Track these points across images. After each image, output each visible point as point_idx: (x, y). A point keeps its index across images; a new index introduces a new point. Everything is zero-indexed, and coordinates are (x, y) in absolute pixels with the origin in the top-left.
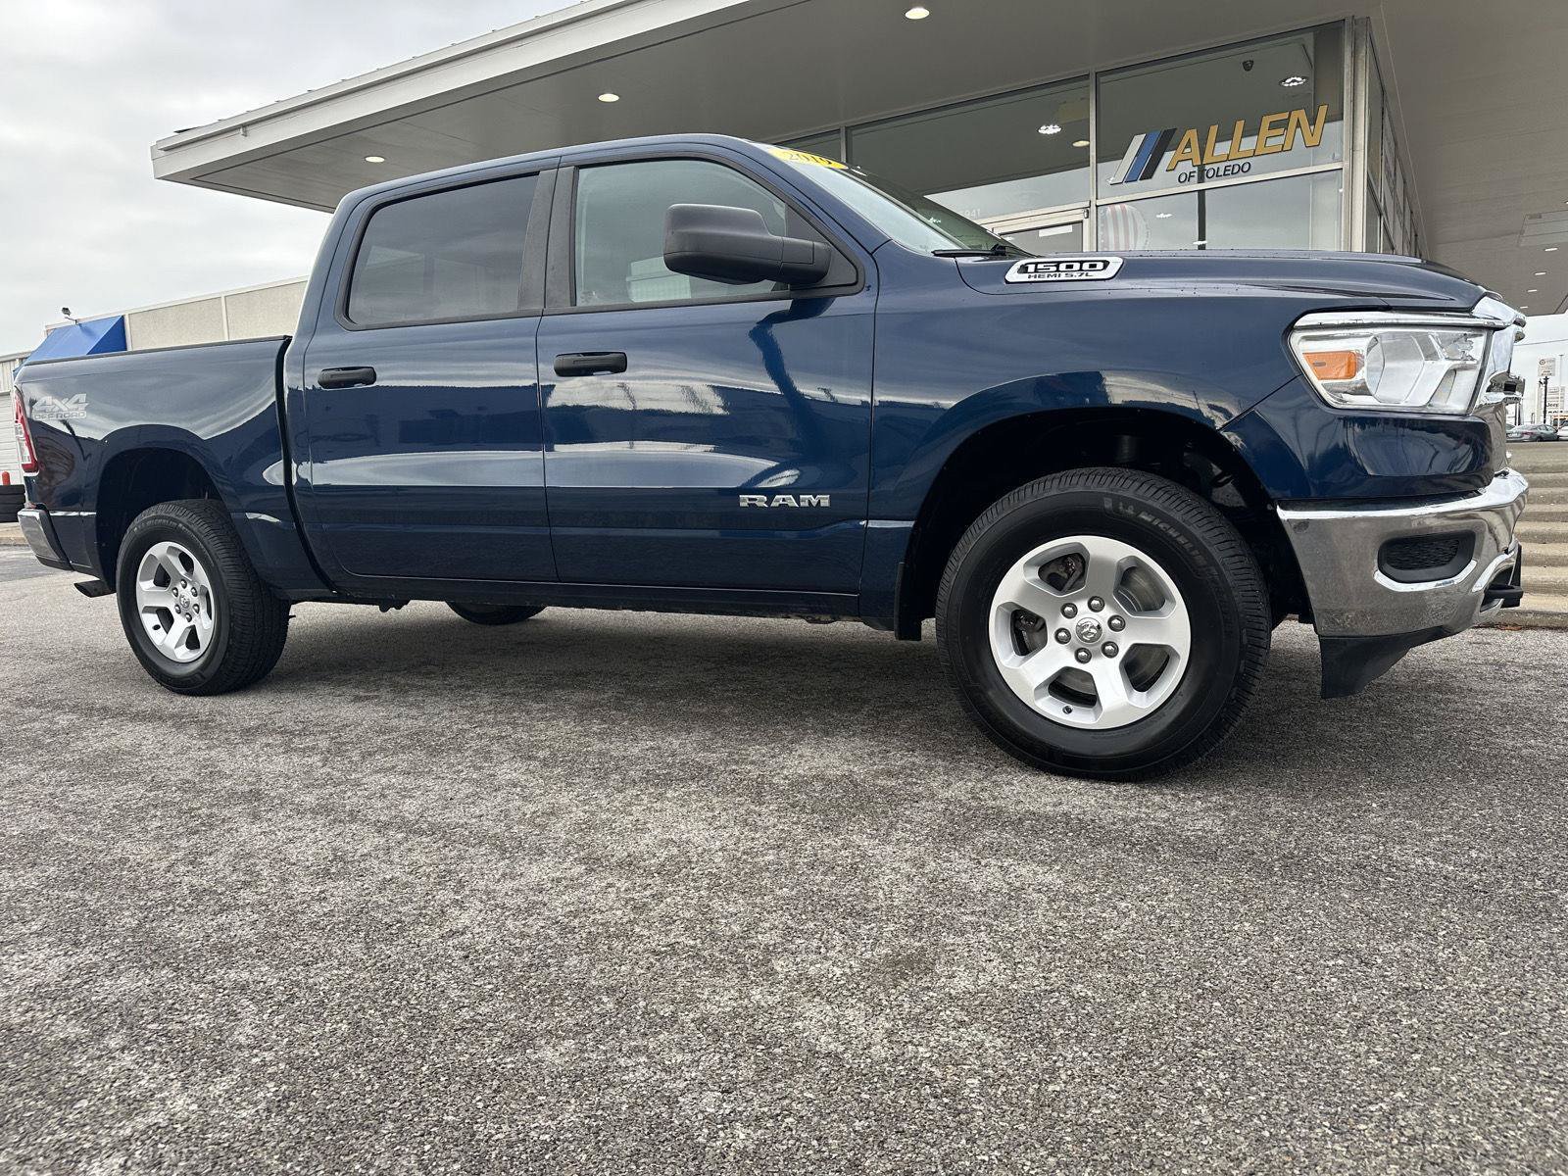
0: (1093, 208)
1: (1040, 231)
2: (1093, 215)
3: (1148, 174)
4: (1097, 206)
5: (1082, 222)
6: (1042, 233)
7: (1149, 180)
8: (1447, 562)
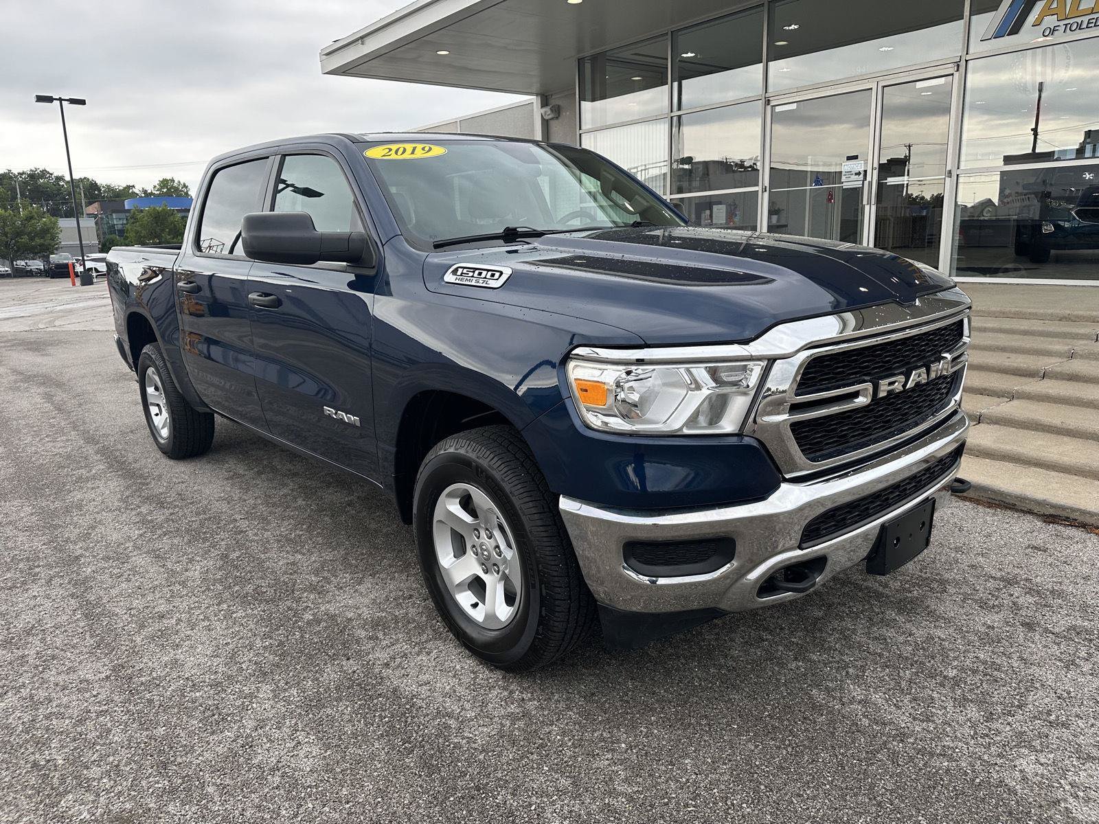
0: (963, 63)
1: (917, 83)
2: (962, 69)
3: (1015, 30)
4: (966, 61)
5: (952, 74)
6: (919, 85)
7: (1016, 35)
8: (702, 560)
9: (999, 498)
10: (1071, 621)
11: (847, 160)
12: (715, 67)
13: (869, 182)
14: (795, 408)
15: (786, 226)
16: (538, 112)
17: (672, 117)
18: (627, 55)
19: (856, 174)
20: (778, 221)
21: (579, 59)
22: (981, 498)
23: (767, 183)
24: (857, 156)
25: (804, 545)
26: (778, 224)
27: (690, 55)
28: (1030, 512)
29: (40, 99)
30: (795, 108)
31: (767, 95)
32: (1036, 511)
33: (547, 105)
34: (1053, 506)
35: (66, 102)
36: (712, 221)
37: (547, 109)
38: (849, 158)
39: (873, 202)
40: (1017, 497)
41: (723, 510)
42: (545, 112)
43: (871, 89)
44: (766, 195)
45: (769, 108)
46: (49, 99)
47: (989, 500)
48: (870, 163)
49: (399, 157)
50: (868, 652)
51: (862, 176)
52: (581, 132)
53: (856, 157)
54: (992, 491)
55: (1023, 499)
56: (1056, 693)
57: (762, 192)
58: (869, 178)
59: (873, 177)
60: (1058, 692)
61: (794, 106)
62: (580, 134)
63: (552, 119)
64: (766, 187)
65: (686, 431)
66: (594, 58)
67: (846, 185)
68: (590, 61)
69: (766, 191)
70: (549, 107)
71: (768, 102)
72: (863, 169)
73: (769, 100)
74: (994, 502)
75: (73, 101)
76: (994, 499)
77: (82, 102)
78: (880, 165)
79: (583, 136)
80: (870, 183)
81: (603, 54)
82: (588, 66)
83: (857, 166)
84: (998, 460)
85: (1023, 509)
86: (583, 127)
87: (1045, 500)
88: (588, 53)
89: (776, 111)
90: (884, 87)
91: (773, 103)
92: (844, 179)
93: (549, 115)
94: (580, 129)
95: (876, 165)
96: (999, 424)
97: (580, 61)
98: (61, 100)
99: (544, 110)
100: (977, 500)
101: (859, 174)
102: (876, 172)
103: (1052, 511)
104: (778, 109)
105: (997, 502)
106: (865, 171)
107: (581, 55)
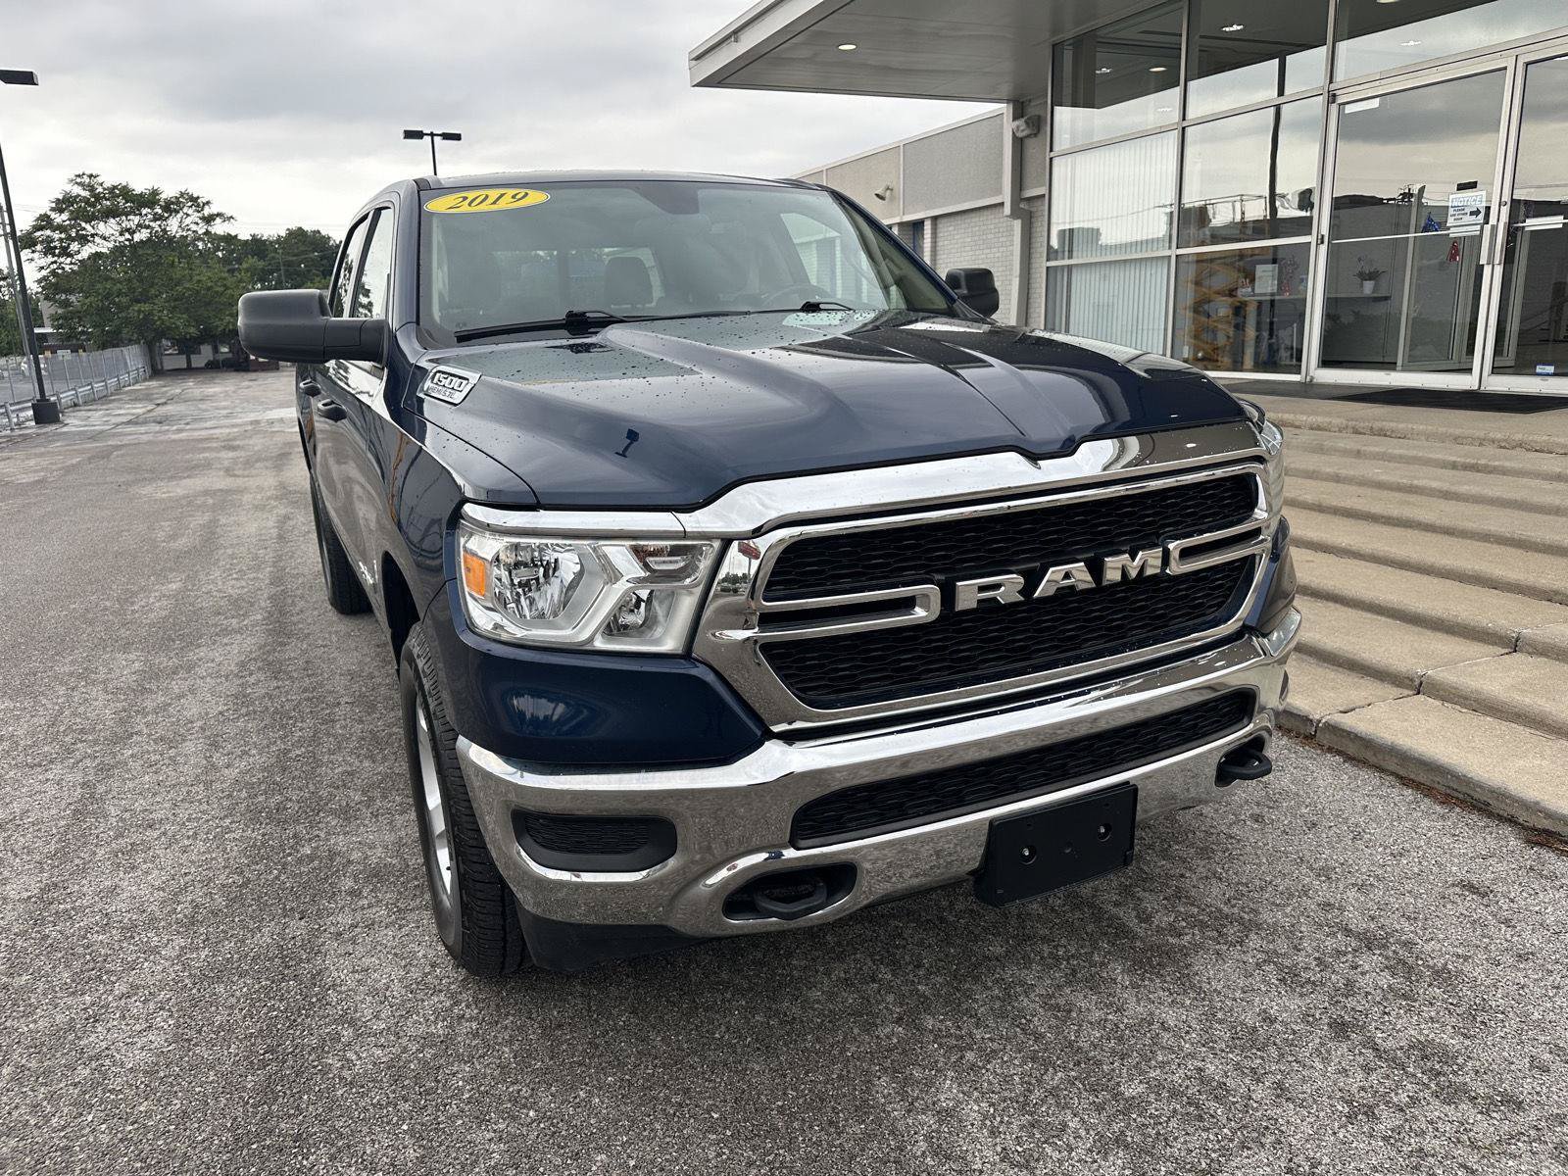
8: (627, 851)
9: (1464, 790)
10: (1428, 1032)
11: (1458, 190)
12: (1291, 44)
13: (1493, 226)
14: (767, 620)
15: (1386, 298)
16: (1009, 126)
17: (1184, 128)
18: (1131, 33)
19: (1472, 213)
20: (1375, 289)
21: (1053, 46)
22: (1436, 786)
23: (1325, 231)
24: (1476, 182)
25: (803, 843)
26: (1375, 295)
27: (1236, 28)
28: (1511, 821)
29: (410, 135)
30: (1377, 105)
31: (1332, 87)
32: (1521, 820)
33: (1022, 117)
34: (1549, 815)
35: (439, 138)
36: (1253, 290)
37: (1021, 122)
38: (1462, 187)
39: (1497, 261)
40: (1492, 791)
41: (651, 774)
42: (1018, 127)
43: (1505, 68)
44: (1323, 248)
45: (1334, 108)
46: (419, 135)
47: (1448, 791)
48: (1493, 195)
49: (473, 209)
50: (1022, 1029)
51: (1481, 216)
52: (1052, 155)
53: (1473, 185)
54: (1452, 776)
55: (1502, 795)
56: (1291, 1160)
57: (1317, 244)
58: (1493, 220)
59: (1501, 218)
60: (1295, 1160)
61: (1375, 103)
62: (1051, 159)
63: (1028, 136)
64: (1323, 236)
65: (600, 644)
66: (1078, 42)
67: (1454, 233)
68: (1071, 47)
69: (1322, 242)
70: (1023, 120)
71: (1332, 98)
72: (1484, 204)
73: (1334, 95)
74: (1456, 794)
75: (446, 136)
76: (1456, 790)
77: (457, 137)
78: (1512, 200)
79: (1056, 162)
80: (1494, 229)
81: (1092, 34)
82: (1068, 56)
83: (1474, 199)
84: (1507, 720)
85: (1501, 813)
86: (1056, 148)
87: (1537, 803)
88: (1069, 33)
89: (1347, 112)
90: (1528, 64)
91: (1340, 100)
92: (1450, 222)
93: (1023, 131)
94: (1051, 150)
95: (1506, 198)
96: (1548, 657)
97: (1056, 49)
98: (432, 135)
99: (1017, 123)
100: (1430, 789)
101: (1476, 213)
102: (1505, 210)
103: (1546, 824)
104: (1349, 109)
105: (1461, 796)
106: (1488, 209)
107: (1057, 39)
